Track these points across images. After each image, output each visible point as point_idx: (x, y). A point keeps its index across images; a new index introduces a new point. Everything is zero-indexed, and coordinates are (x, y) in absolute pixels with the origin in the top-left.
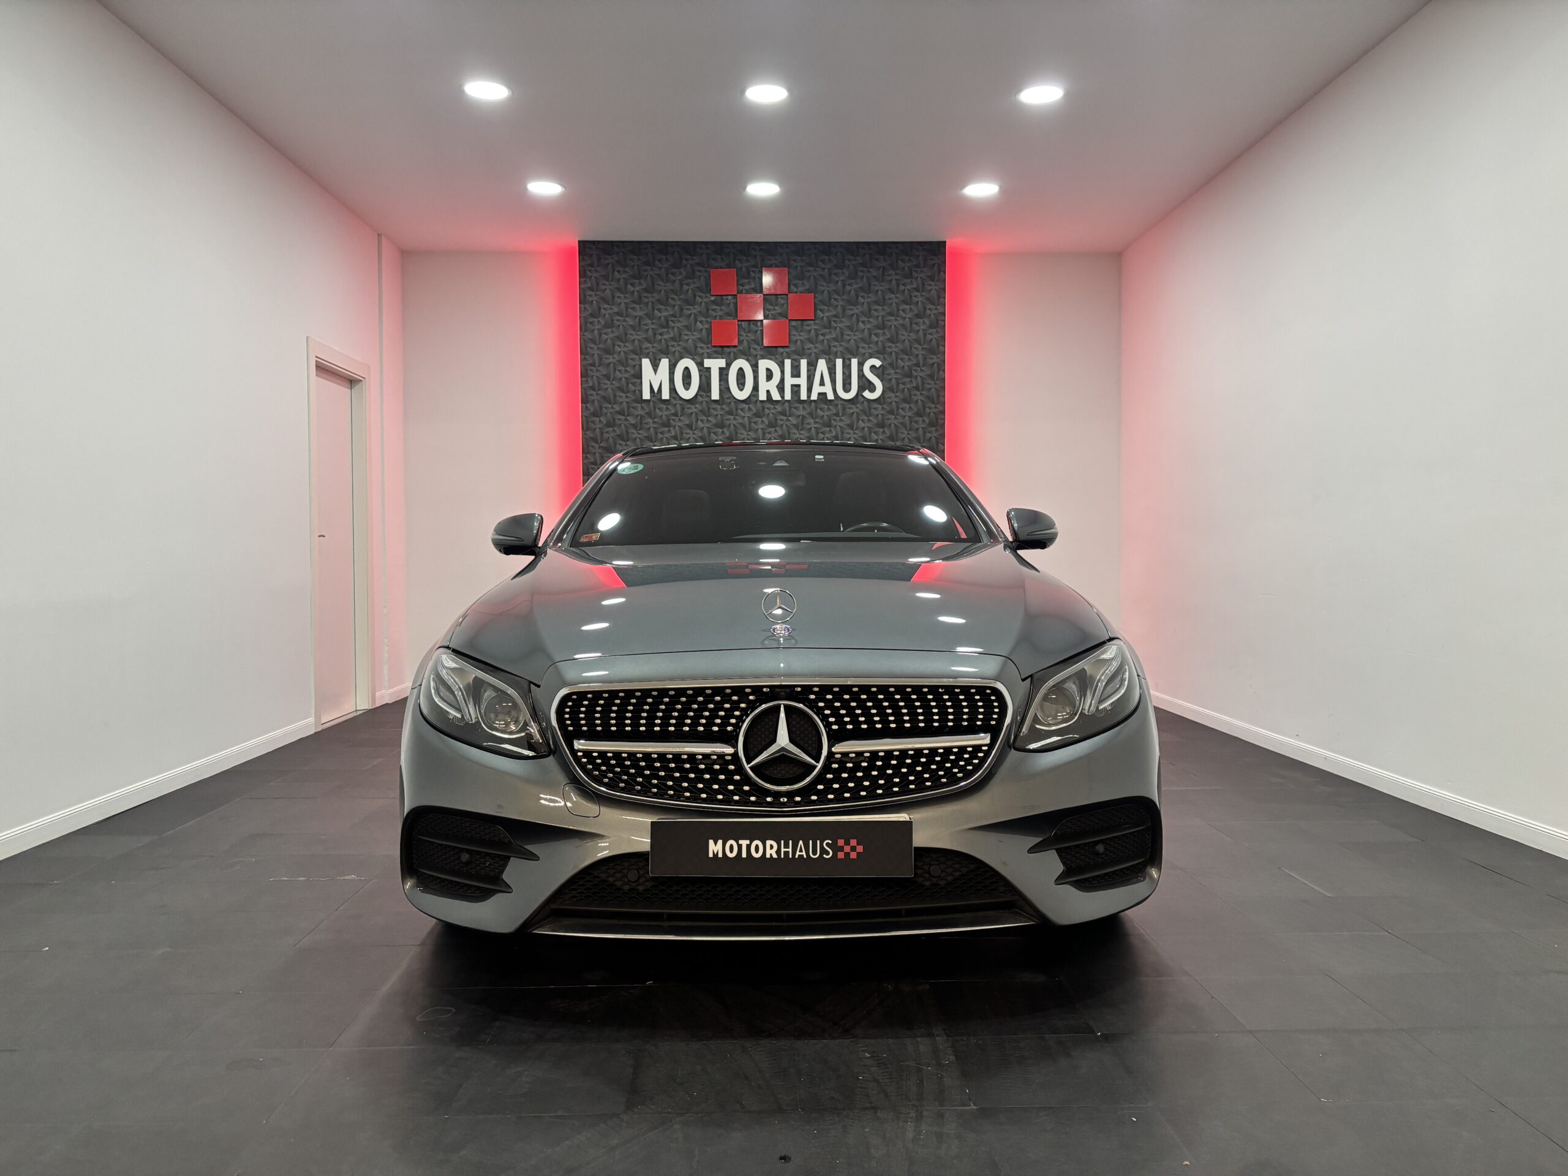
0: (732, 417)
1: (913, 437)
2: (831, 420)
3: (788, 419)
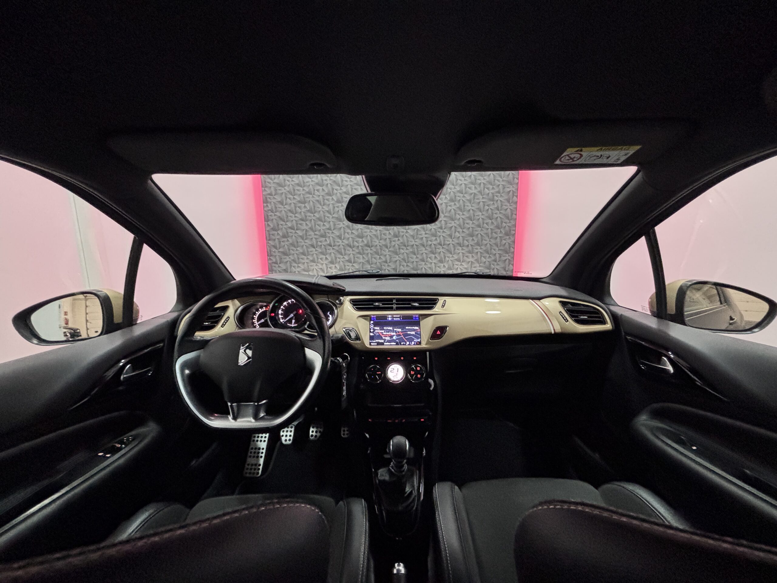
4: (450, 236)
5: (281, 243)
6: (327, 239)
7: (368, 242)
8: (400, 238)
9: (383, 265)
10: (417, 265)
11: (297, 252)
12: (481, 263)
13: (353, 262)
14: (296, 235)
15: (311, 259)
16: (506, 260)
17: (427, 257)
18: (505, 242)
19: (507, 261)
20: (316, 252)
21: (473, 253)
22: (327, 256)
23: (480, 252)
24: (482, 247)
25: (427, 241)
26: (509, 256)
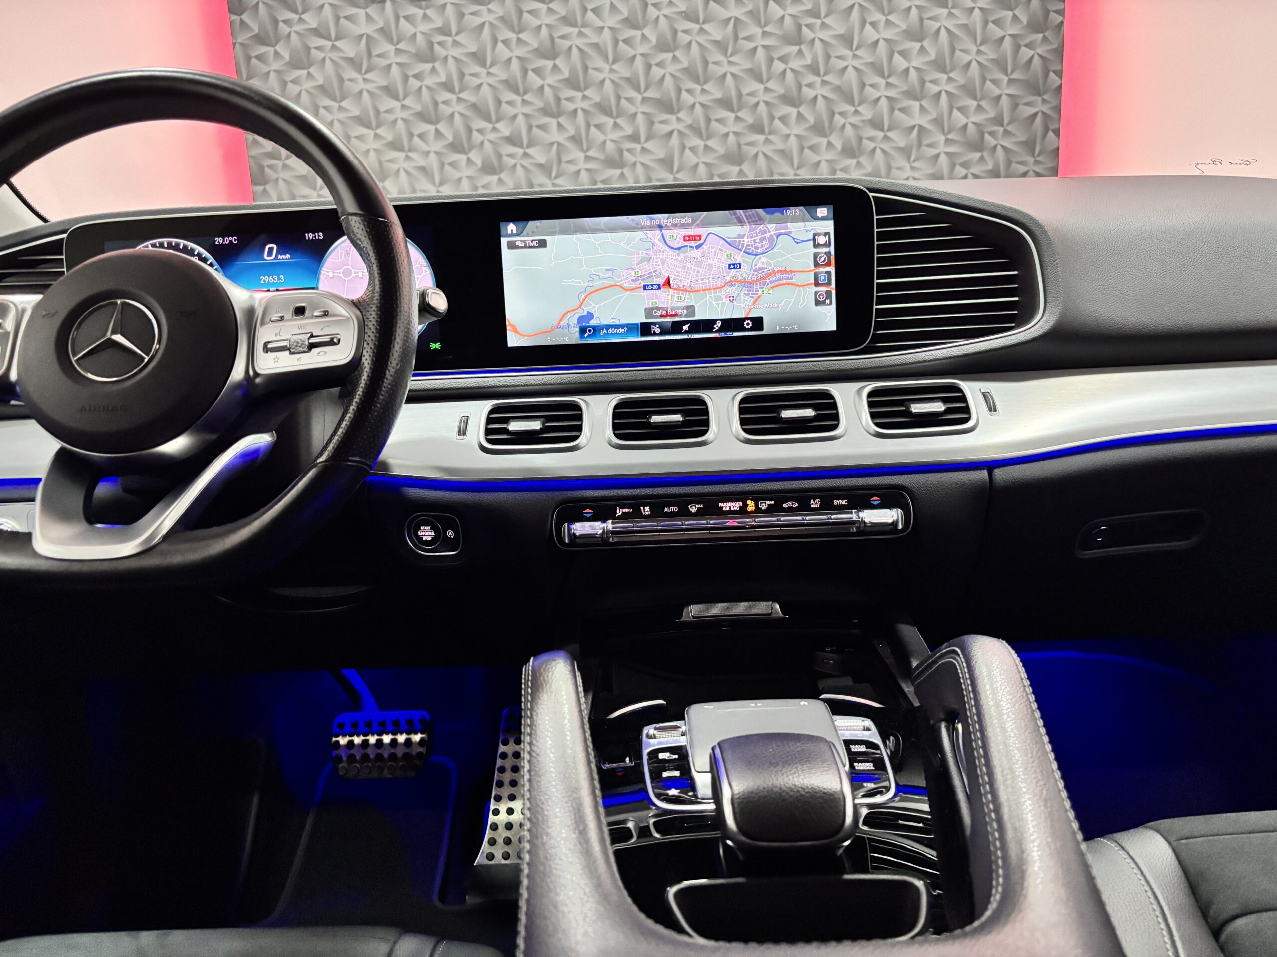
0: (575, 30)
1: (993, 60)
2: (799, 27)
3: (702, 30)
4: (847, 40)
5: (290, 85)
6: (437, 65)
7: (572, 71)
8: (677, 53)
9: (628, 150)
10: (739, 145)
11: (342, 116)
12: (949, 132)
13: (525, 142)
14: (334, 56)
15: (389, 137)
16: (1035, 115)
17: (772, 118)
18: (1031, 53)
19: (1039, 118)
20: (405, 114)
21: (922, 98)
22: (440, 126)
23: (946, 92)
24: (952, 75)
25: (770, 61)
26: (1044, 101)
